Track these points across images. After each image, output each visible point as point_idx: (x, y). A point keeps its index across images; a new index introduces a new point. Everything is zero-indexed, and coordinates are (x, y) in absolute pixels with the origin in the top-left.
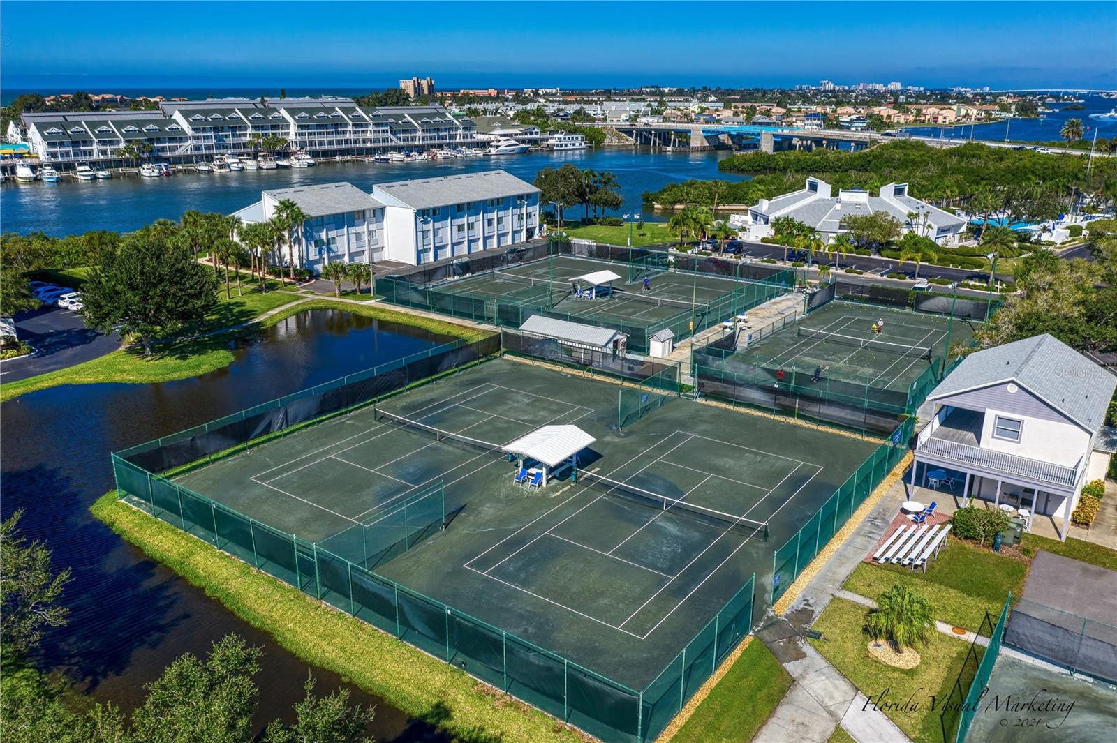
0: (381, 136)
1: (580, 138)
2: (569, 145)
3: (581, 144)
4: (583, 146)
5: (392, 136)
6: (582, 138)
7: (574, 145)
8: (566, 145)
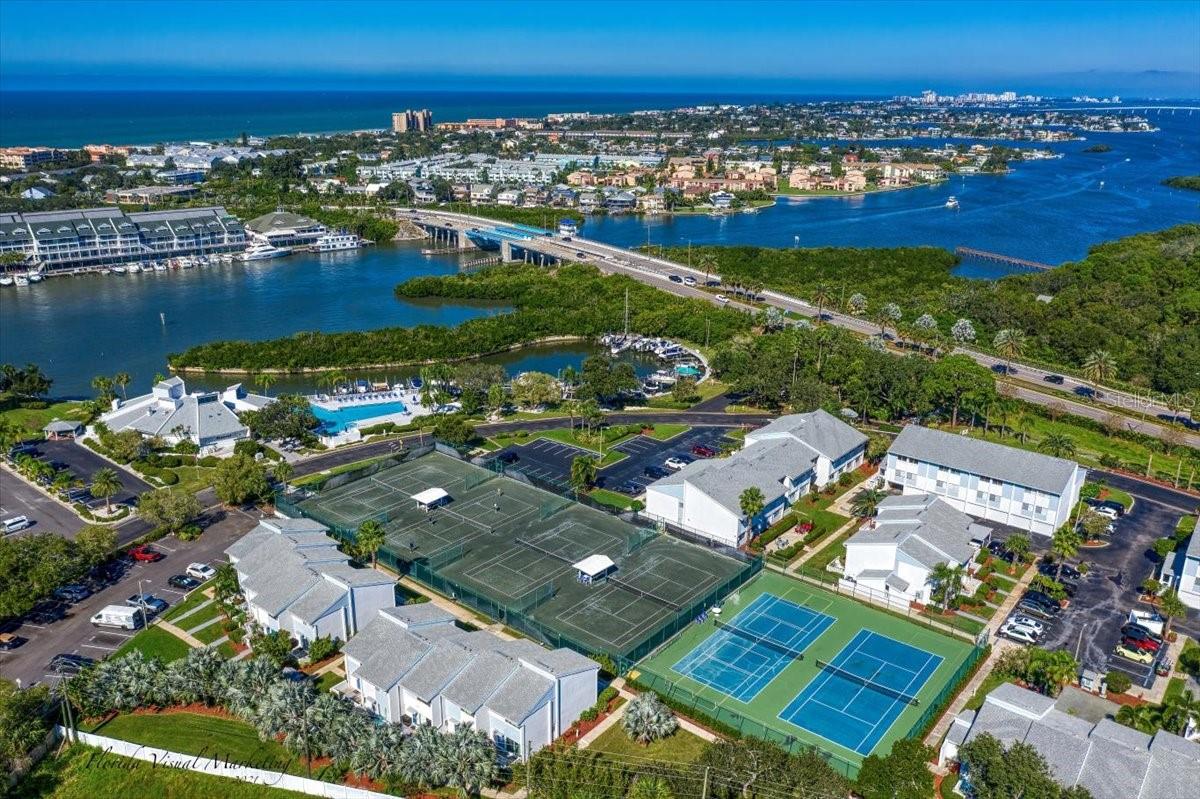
0: (130, 246)
1: (351, 238)
2: (338, 246)
3: (352, 244)
4: (355, 245)
5: (142, 246)
6: (354, 238)
7: (344, 245)
8: (334, 246)
